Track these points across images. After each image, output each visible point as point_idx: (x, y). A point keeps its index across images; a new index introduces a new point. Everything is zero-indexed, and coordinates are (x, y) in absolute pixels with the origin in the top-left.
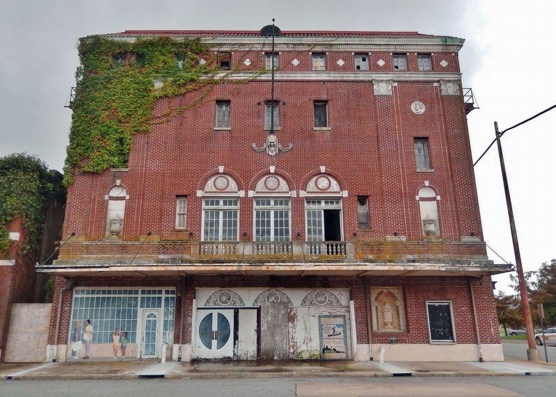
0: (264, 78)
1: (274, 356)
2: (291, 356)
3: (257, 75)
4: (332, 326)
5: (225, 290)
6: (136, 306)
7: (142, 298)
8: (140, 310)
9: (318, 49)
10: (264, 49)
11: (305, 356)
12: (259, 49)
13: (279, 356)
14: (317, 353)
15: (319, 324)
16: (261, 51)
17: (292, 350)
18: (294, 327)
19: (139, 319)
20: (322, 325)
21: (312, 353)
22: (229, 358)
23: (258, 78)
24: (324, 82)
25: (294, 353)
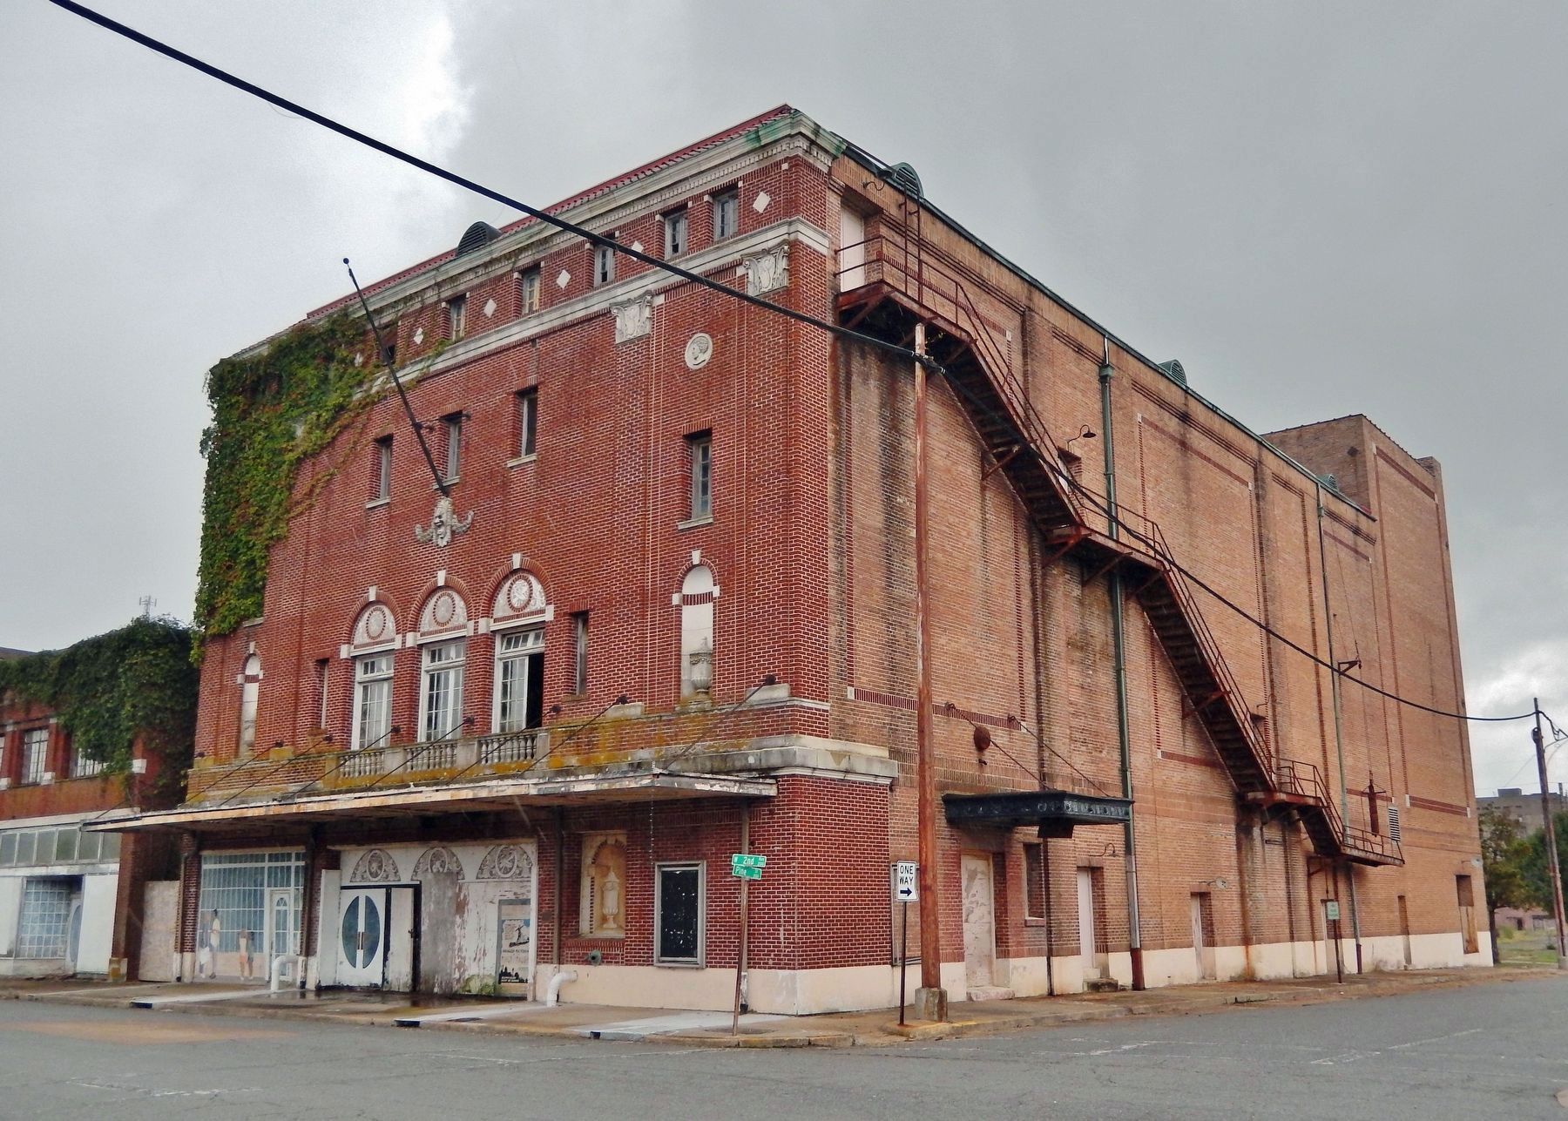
0: (440, 366)
1: (434, 986)
2: (456, 987)
3: (429, 362)
4: (518, 924)
5: (377, 849)
6: (262, 885)
7: (270, 868)
8: (267, 890)
9: (525, 260)
10: (443, 295)
11: (475, 987)
12: (435, 299)
13: (440, 987)
14: (491, 982)
15: (499, 918)
16: (439, 301)
17: (457, 975)
18: (462, 927)
19: (266, 909)
20: (504, 921)
21: (485, 981)
22: (376, 985)
23: (432, 369)
24: (532, 340)
25: (458, 981)
